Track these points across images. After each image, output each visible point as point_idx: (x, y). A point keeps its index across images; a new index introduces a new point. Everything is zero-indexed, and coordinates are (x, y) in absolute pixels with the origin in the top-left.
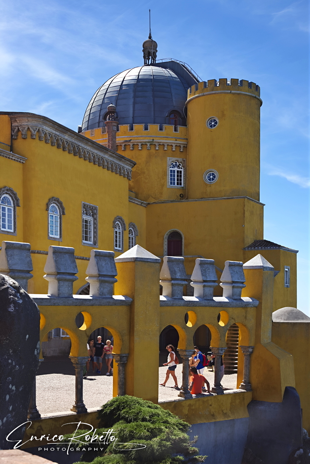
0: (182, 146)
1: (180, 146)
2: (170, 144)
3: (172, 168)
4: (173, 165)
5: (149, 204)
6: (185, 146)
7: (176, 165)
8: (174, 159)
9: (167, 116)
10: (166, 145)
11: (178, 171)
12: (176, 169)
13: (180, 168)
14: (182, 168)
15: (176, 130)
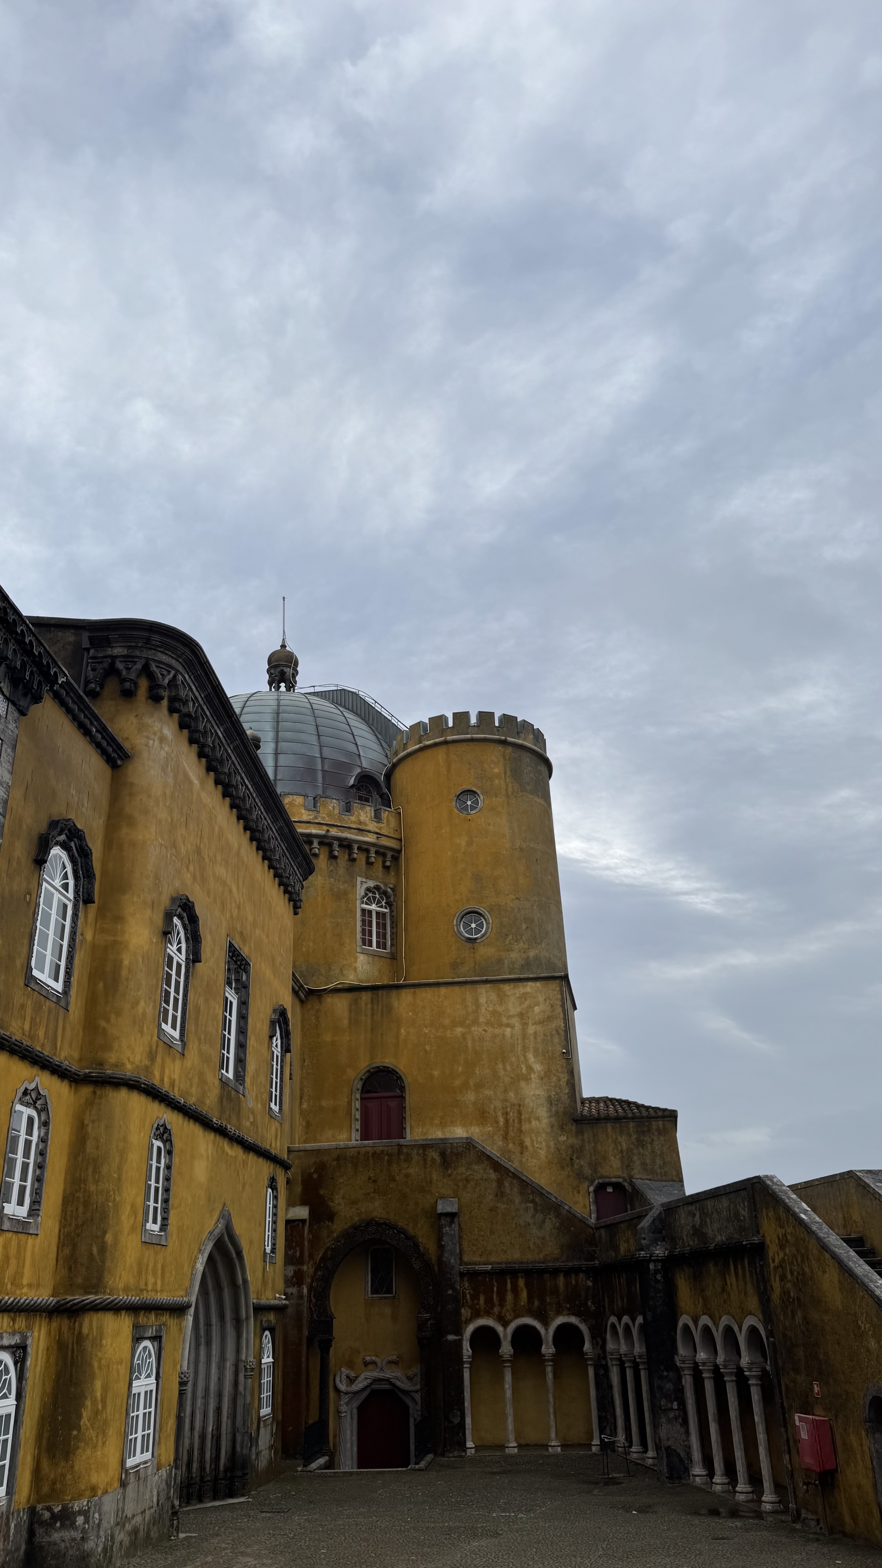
0: (389, 854)
1: (384, 855)
2: (366, 847)
3: (366, 904)
4: (369, 899)
5: (311, 992)
6: (396, 855)
7: (374, 898)
8: (371, 884)
9: (352, 786)
10: (356, 846)
11: (378, 913)
12: (373, 907)
13: (381, 907)
14: (386, 908)
15: (377, 817)
